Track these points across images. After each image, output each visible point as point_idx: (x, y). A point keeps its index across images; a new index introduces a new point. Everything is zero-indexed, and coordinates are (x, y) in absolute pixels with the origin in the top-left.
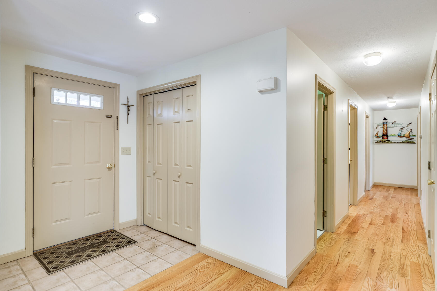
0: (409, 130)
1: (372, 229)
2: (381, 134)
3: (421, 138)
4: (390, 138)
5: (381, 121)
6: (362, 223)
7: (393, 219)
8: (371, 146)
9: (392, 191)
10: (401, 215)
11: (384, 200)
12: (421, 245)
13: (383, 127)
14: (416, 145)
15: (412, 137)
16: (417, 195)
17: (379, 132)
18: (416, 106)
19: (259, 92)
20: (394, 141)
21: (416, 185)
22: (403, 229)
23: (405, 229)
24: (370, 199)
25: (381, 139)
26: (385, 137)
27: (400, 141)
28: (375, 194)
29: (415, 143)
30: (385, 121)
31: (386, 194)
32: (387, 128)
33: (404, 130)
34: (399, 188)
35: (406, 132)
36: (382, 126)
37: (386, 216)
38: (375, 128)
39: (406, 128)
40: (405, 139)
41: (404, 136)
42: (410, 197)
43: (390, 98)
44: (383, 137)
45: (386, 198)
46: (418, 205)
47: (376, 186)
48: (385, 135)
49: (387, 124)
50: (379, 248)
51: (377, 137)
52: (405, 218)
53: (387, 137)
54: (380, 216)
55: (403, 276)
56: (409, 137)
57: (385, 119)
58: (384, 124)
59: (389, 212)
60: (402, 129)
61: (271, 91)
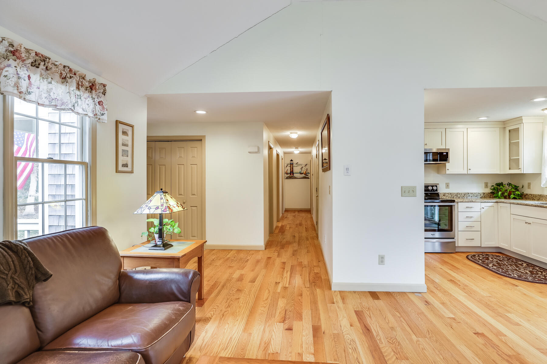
0: (306, 169)
1: (291, 230)
2: (289, 172)
3: (313, 175)
4: (295, 175)
5: (289, 162)
6: (286, 228)
7: (301, 224)
8: (284, 180)
9: (297, 213)
10: (304, 223)
11: (294, 218)
12: (314, 232)
13: (291, 167)
14: (310, 179)
15: (307, 174)
16: (311, 213)
17: (288, 170)
18: (310, 153)
19: (249, 152)
20: (297, 177)
21: (310, 208)
22: (306, 228)
23: (307, 228)
24: (286, 218)
25: (289, 175)
26: (292, 174)
27: (301, 177)
28: (287, 215)
29: (309, 178)
30: (292, 162)
31: (294, 214)
32: (293, 167)
33: (303, 169)
34: (301, 211)
35: (304, 171)
36: (290, 165)
37: (296, 224)
38: (286, 167)
39: (304, 167)
40: (303, 175)
41: (303, 173)
42: (307, 215)
43: (297, 148)
44: (290, 173)
45: (294, 216)
46: (312, 218)
47: (287, 211)
48: (292, 172)
49: (293, 164)
50: (297, 235)
51: (287, 174)
52: (306, 224)
53: (293, 173)
54: (294, 224)
55: (308, 240)
56: (306, 174)
57: (292, 160)
58: (291, 164)
59: (298, 222)
60: (302, 168)
61: (256, 152)
